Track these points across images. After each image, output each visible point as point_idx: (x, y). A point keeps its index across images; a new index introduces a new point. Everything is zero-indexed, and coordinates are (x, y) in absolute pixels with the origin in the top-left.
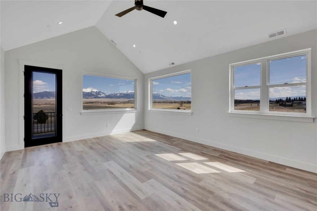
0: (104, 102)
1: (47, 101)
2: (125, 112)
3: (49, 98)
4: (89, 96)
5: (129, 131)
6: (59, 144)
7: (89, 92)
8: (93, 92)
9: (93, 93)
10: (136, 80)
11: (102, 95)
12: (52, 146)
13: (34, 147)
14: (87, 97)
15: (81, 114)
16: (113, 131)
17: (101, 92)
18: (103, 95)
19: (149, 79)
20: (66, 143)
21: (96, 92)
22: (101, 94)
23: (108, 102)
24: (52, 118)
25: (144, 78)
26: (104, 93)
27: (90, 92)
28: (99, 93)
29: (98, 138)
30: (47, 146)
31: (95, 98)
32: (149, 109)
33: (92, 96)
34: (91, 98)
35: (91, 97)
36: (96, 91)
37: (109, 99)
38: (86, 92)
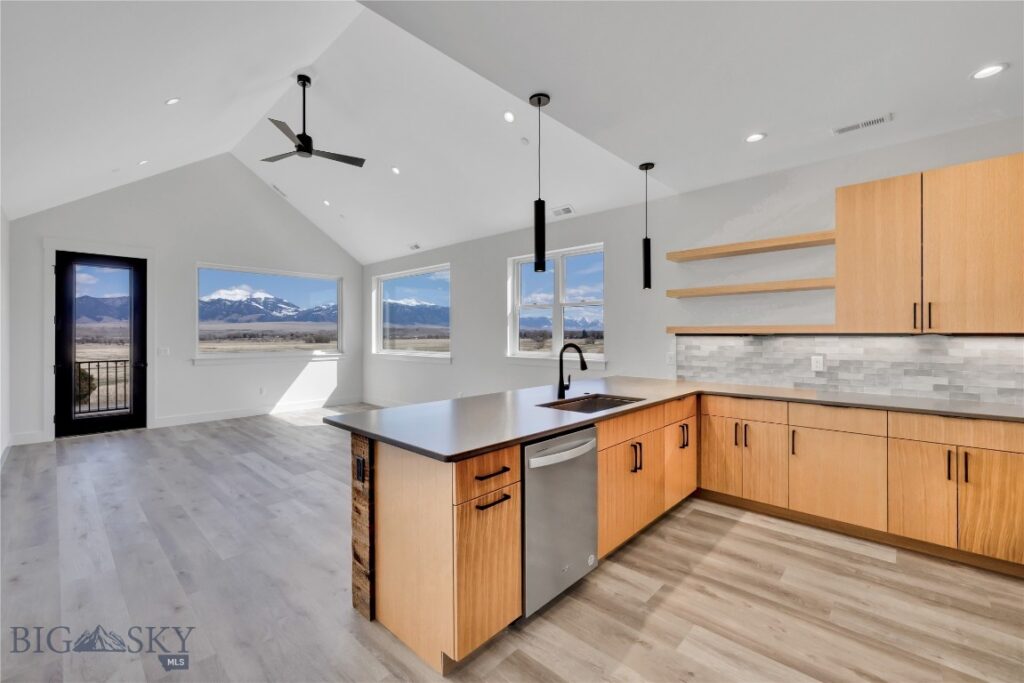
0: (292, 335)
1: (89, 329)
2: (310, 358)
3: (99, 320)
4: (242, 313)
5: (322, 406)
6: (139, 432)
7: (240, 302)
8: (256, 300)
9: (254, 304)
10: (341, 279)
11: (284, 312)
12: (122, 437)
13: (79, 437)
14: (234, 316)
15: (193, 364)
16: (278, 404)
17: (281, 301)
18: (290, 312)
19: (374, 278)
20: (156, 431)
21: (266, 302)
22: (282, 308)
23: (306, 335)
24: (110, 387)
25: (363, 274)
26: (294, 306)
27: (244, 299)
28: (275, 305)
29: (237, 420)
30: (109, 436)
31: (261, 320)
32: (374, 351)
33: (251, 313)
34: (249, 321)
35: (249, 317)
36: (266, 299)
37: (309, 322)
38: (230, 301)
